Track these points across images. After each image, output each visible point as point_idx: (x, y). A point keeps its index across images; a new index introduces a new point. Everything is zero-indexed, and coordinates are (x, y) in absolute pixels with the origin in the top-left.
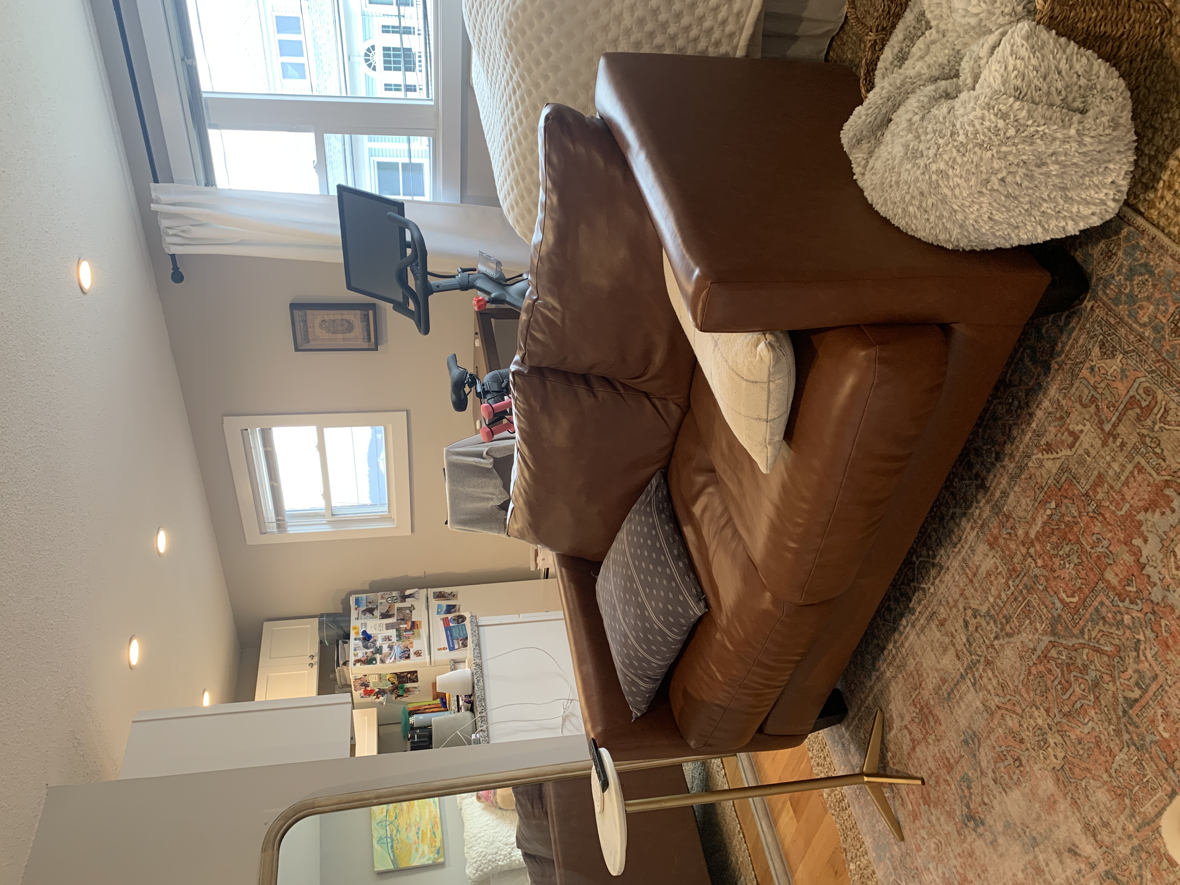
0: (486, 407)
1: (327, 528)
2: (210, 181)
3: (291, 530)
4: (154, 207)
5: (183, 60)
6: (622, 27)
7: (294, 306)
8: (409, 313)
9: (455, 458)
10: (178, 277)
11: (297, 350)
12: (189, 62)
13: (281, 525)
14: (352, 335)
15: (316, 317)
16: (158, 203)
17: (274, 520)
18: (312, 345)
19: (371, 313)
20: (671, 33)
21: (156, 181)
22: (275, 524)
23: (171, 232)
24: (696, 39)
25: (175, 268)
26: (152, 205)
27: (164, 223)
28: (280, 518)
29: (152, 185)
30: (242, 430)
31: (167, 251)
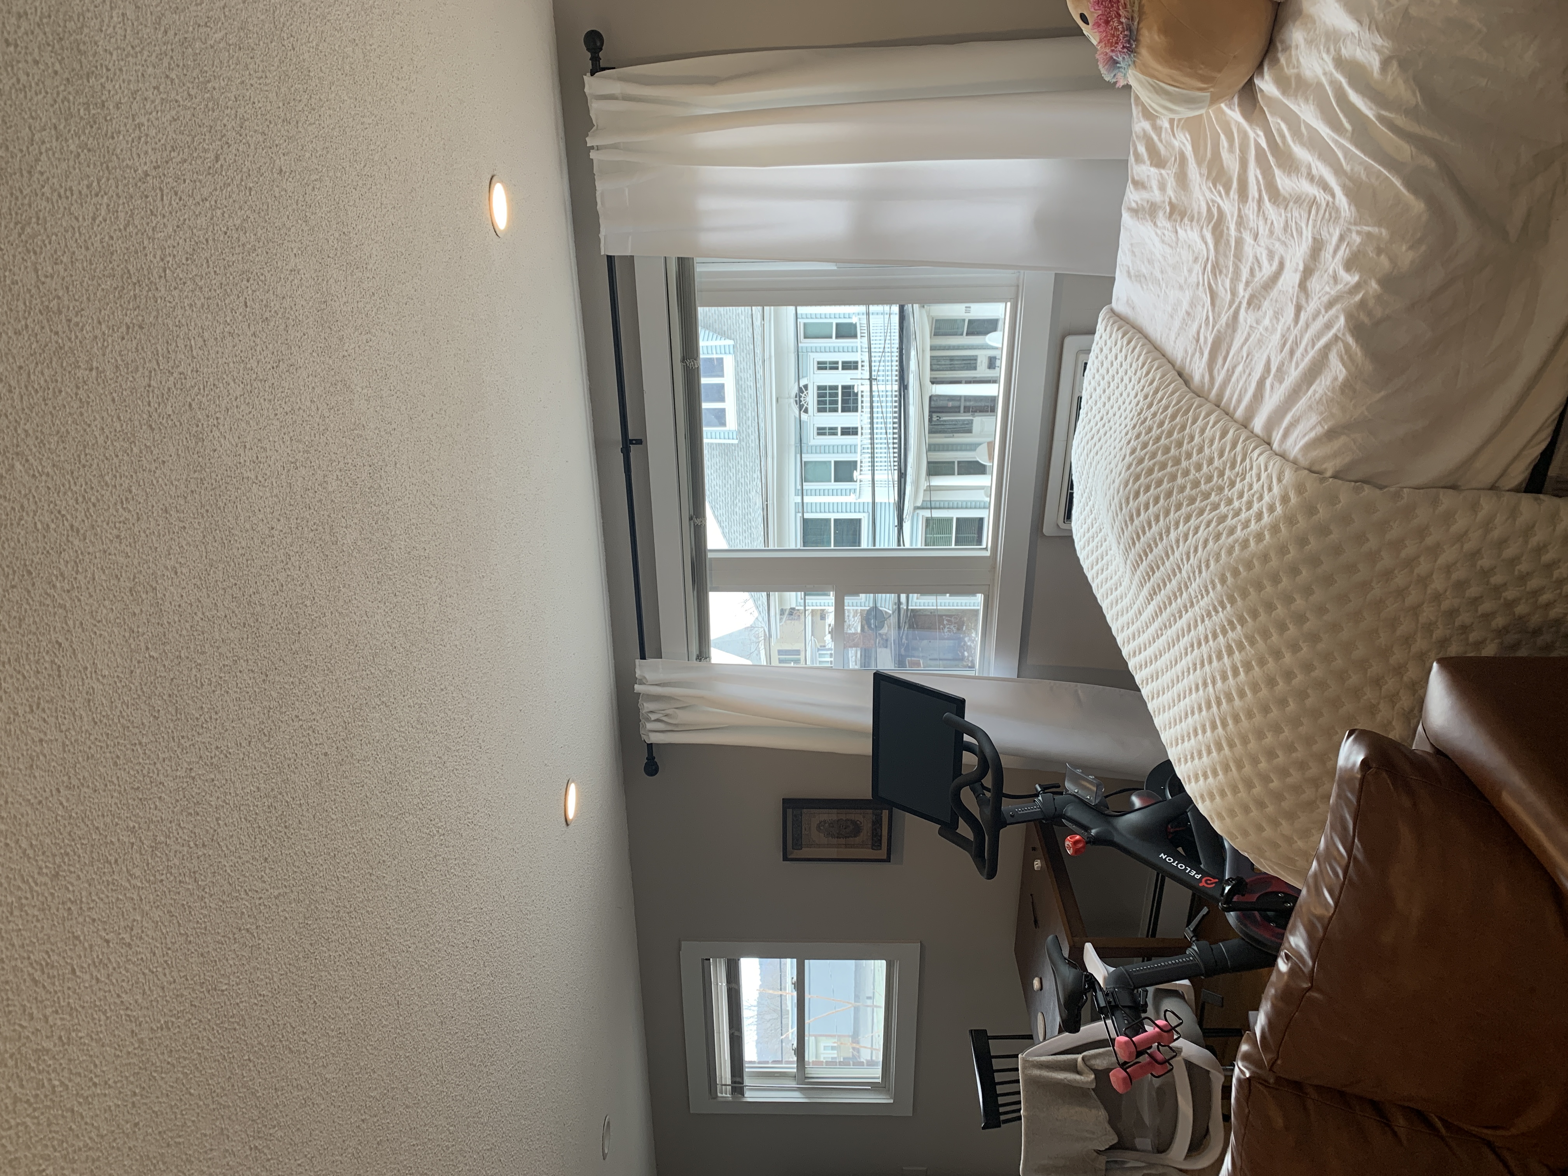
0: (1126, 1043)
1: (796, 1097)
2: (703, 654)
3: (750, 1096)
4: (638, 688)
5: (691, 519)
6: (1429, 591)
7: (789, 804)
8: (960, 841)
9: (1036, 1072)
10: (652, 768)
11: (785, 858)
12: (698, 521)
13: (738, 1087)
14: (858, 840)
15: (815, 819)
16: (641, 683)
17: (729, 1082)
18: (805, 852)
19: (885, 813)
20: (1509, 598)
21: (643, 657)
22: (729, 1088)
23: (653, 717)
24: (1548, 605)
25: (651, 759)
26: (636, 686)
27: (646, 706)
28: (738, 1079)
29: (638, 662)
30: (703, 960)
31: (644, 737)
